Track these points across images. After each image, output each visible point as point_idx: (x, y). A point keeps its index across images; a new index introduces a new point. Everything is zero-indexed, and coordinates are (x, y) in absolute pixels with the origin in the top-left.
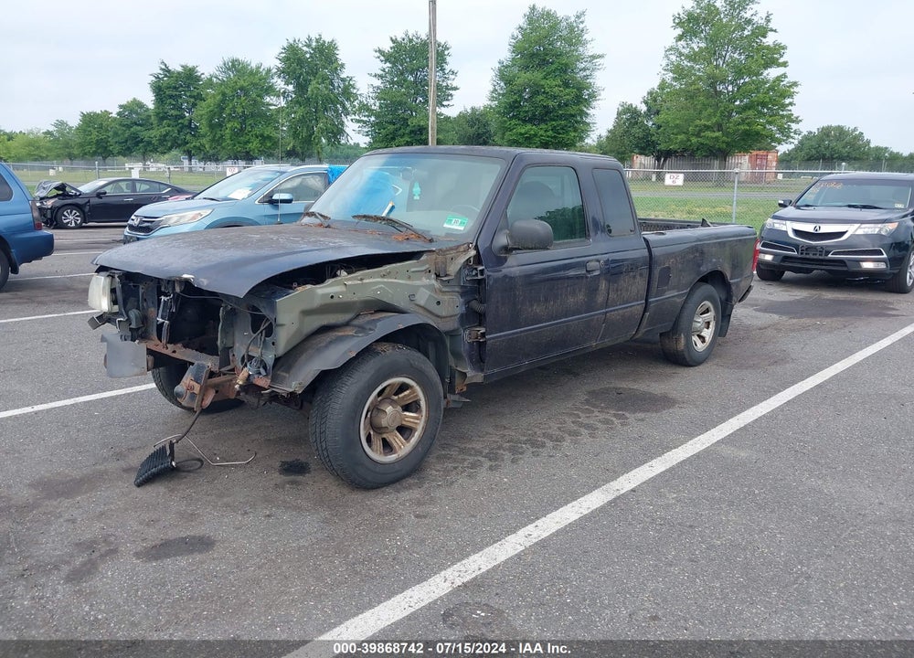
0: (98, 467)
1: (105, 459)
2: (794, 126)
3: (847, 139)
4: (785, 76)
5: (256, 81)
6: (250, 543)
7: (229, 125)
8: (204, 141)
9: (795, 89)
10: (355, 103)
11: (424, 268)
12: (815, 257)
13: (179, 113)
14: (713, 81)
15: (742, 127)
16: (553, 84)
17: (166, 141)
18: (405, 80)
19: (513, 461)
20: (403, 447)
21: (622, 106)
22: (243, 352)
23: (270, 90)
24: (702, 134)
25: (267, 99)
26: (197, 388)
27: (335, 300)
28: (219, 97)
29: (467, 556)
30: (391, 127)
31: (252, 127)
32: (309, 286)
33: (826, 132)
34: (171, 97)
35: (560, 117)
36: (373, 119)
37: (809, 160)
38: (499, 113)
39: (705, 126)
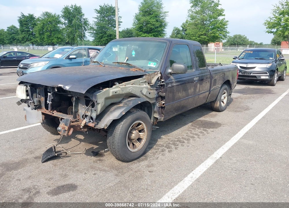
0: (24, 157)
1: (26, 154)
2: (228, 34)
3: (242, 39)
4: (224, 19)
5: (54, 19)
6: (91, 186)
7: (46, 34)
8: (37, 39)
9: (228, 23)
10: (89, 27)
11: (144, 81)
12: (247, 75)
13: (28, 30)
14: (203, 20)
15: (212, 35)
16: (153, 21)
17: (24, 39)
18: (105, 20)
19: (176, 148)
20: (139, 146)
21: (175, 28)
22: (83, 113)
23: (59, 22)
24: (201, 37)
25: (59, 25)
26: (67, 128)
27: (117, 93)
28: (42, 24)
29: (173, 187)
30: (101, 35)
31: (54, 35)
32: (108, 89)
33: (235, 37)
34: (25, 24)
35: (156, 31)
36: (95, 32)
37: (231, 45)
38: (136, 30)
39: (201, 34)
